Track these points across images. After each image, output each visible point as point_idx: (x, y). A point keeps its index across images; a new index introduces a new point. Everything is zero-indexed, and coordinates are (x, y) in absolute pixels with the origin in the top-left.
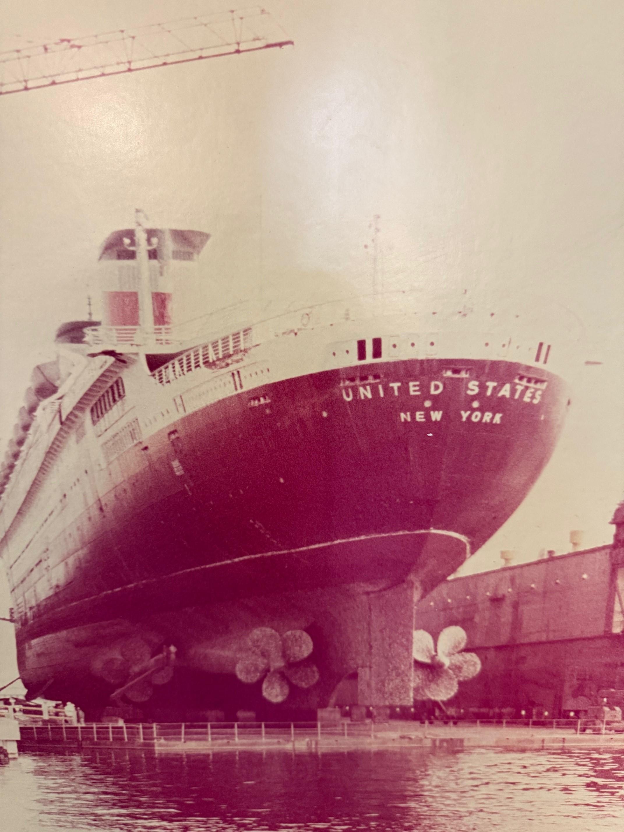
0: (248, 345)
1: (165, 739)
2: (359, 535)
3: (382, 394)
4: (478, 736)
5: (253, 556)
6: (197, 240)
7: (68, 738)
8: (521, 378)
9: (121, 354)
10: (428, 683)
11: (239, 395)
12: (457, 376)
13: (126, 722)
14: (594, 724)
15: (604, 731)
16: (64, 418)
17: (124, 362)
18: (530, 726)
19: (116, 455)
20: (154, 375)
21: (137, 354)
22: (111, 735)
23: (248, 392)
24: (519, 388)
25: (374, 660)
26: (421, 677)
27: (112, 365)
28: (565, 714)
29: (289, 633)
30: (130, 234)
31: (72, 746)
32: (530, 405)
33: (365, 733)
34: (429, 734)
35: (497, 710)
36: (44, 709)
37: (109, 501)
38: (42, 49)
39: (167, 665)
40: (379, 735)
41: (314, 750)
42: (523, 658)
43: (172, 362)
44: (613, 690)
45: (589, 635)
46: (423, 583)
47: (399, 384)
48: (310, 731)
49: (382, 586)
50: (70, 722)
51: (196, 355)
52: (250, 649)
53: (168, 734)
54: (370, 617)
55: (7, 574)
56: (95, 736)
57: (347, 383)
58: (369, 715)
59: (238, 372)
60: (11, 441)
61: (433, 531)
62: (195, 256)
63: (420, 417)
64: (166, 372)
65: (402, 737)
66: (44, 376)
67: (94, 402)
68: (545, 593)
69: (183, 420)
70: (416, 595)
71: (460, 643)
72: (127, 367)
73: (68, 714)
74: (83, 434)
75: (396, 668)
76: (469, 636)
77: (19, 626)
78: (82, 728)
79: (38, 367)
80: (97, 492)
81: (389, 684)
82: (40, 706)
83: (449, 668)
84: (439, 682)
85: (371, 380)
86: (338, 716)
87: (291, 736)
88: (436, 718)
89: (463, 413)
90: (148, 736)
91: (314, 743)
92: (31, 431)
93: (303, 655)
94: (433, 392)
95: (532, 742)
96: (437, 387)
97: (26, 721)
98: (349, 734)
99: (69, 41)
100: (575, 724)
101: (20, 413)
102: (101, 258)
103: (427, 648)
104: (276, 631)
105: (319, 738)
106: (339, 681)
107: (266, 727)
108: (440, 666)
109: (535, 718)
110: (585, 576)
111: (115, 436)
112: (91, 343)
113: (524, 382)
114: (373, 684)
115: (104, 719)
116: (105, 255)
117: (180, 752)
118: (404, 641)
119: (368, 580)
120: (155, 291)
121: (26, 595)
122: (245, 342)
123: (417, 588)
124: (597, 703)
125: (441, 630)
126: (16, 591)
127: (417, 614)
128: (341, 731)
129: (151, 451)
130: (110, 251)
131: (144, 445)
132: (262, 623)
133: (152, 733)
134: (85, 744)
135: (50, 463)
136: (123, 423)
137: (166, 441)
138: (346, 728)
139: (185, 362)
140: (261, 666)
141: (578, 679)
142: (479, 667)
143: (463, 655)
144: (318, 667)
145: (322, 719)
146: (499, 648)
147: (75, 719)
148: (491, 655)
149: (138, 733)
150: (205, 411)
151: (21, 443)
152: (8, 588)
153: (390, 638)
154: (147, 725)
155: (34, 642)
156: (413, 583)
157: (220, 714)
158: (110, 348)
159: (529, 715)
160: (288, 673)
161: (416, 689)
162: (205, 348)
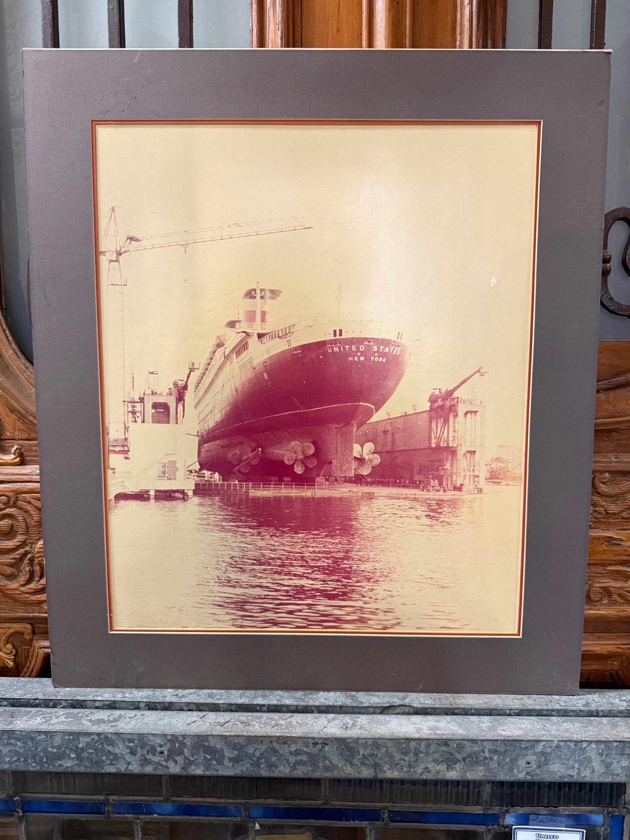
0: (294, 331)
1: (254, 490)
3: (342, 350)
4: (380, 491)
5: (293, 412)
6: (278, 293)
7: (214, 488)
8: (392, 345)
9: (248, 333)
10: (360, 467)
11: (290, 349)
12: (369, 344)
13: (239, 481)
15: (431, 491)
16: (226, 356)
17: (249, 335)
18: (401, 487)
19: (244, 371)
20: (259, 341)
21: (254, 333)
22: (232, 487)
23: (293, 348)
24: (392, 349)
25: (338, 456)
26: (357, 464)
27: (245, 337)
28: (415, 483)
29: (305, 444)
30: (254, 290)
31: (216, 492)
32: (396, 355)
33: (335, 489)
34: (361, 490)
35: (387, 480)
36: (206, 475)
37: (240, 388)
39: (257, 456)
40: (341, 490)
41: (314, 496)
42: (397, 457)
43: (266, 336)
45: (422, 448)
46: (357, 424)
47: (348, 346)
48: (313, 487)
49: (342, 425)
50: (216, 481)
51: (275, 334)
52: (290, 450)
53: (255, 488)
54: (337, 438)
55: (198, 416)
56: (226, 487)
57: (329, 345)
58: (336, 480)
59: (290, 340)
60: (205, 364)
61: (361, 403)
62: (277, 299)
63: (356, 359)
64: (264, 340)
65: (350, 491)
66: (220, 339)
67: (237, 350)
68: (404, 429)
69: (269, 358)
70: (355, 429)
71: (372, 450)
72: (250, 338)
73: (216, 478)
74: (232, 362)
75: (347, 460)
76: (375, 447)
77: (200, 438)
78: (221, 484)
79: (217, 336)
80: (236, 384)
81: (344, 467)
82: (204, 474)
83: (368, 460)
84: (364, 466)
85: (338, 345)
86: (324, 480)
87: (305, 490)
88: (363, 483)
89: (372, 357)
90: (247, 488)
91: (314, 493)
92: (213, 360)
93: (310, 453)
94: (361, 349)
95: (402, 494)
97: (198, 480)
98: (328, 489)
100: (419, 487)
101: (210, 353)
102: (243, 298)
103: (359, 451)
104: (301, 443)
105: (316, 491)
106: (324, 465)
107: (295, 485)
108: (364, 459)
109: (403, 484)
110: (419, 423)
111: (244, 363)
112: (238, 328)
113: (393, 347)
114: (338, 467)
115: (230, 480)
116: (245, 298)
117: (260, 495)
118: (350, 449)
119: (337, 423)
120: (262, 310)
121: (204, 425)
122: (293, 329)
123: (355, 427)
124: (427, 478)
125: (365, 444)
126: (200, 423)
127: (355, 437)
128: (325, 488)
129: (256, 369)
130: (246, 296)
131: (254, 367)
132: (295, 440)
133: (249, 486)
134: (222, 491)
135: (219, 373)
137: (262, 366)
138: (327, 486)
139: (271, 336)
140: (294, 458)
141: (420, 467)
142: (379, 460)
143: (373, 455)
144: (316, 458)
145: (318, 482)
146: (387, 452)
147: (218, 480)
148: (384, 455)
149: (243, 486)
150: (277, 355)
152: (197, 422)
153: (345, 447)
154: (247, 483)
155: (205, 445)
156: (353, 424)
157: (276, 478)
158: (244, 330)
159: (400, 482)
160: (304, 461)
161: (355, 469)
162: (278, 331)
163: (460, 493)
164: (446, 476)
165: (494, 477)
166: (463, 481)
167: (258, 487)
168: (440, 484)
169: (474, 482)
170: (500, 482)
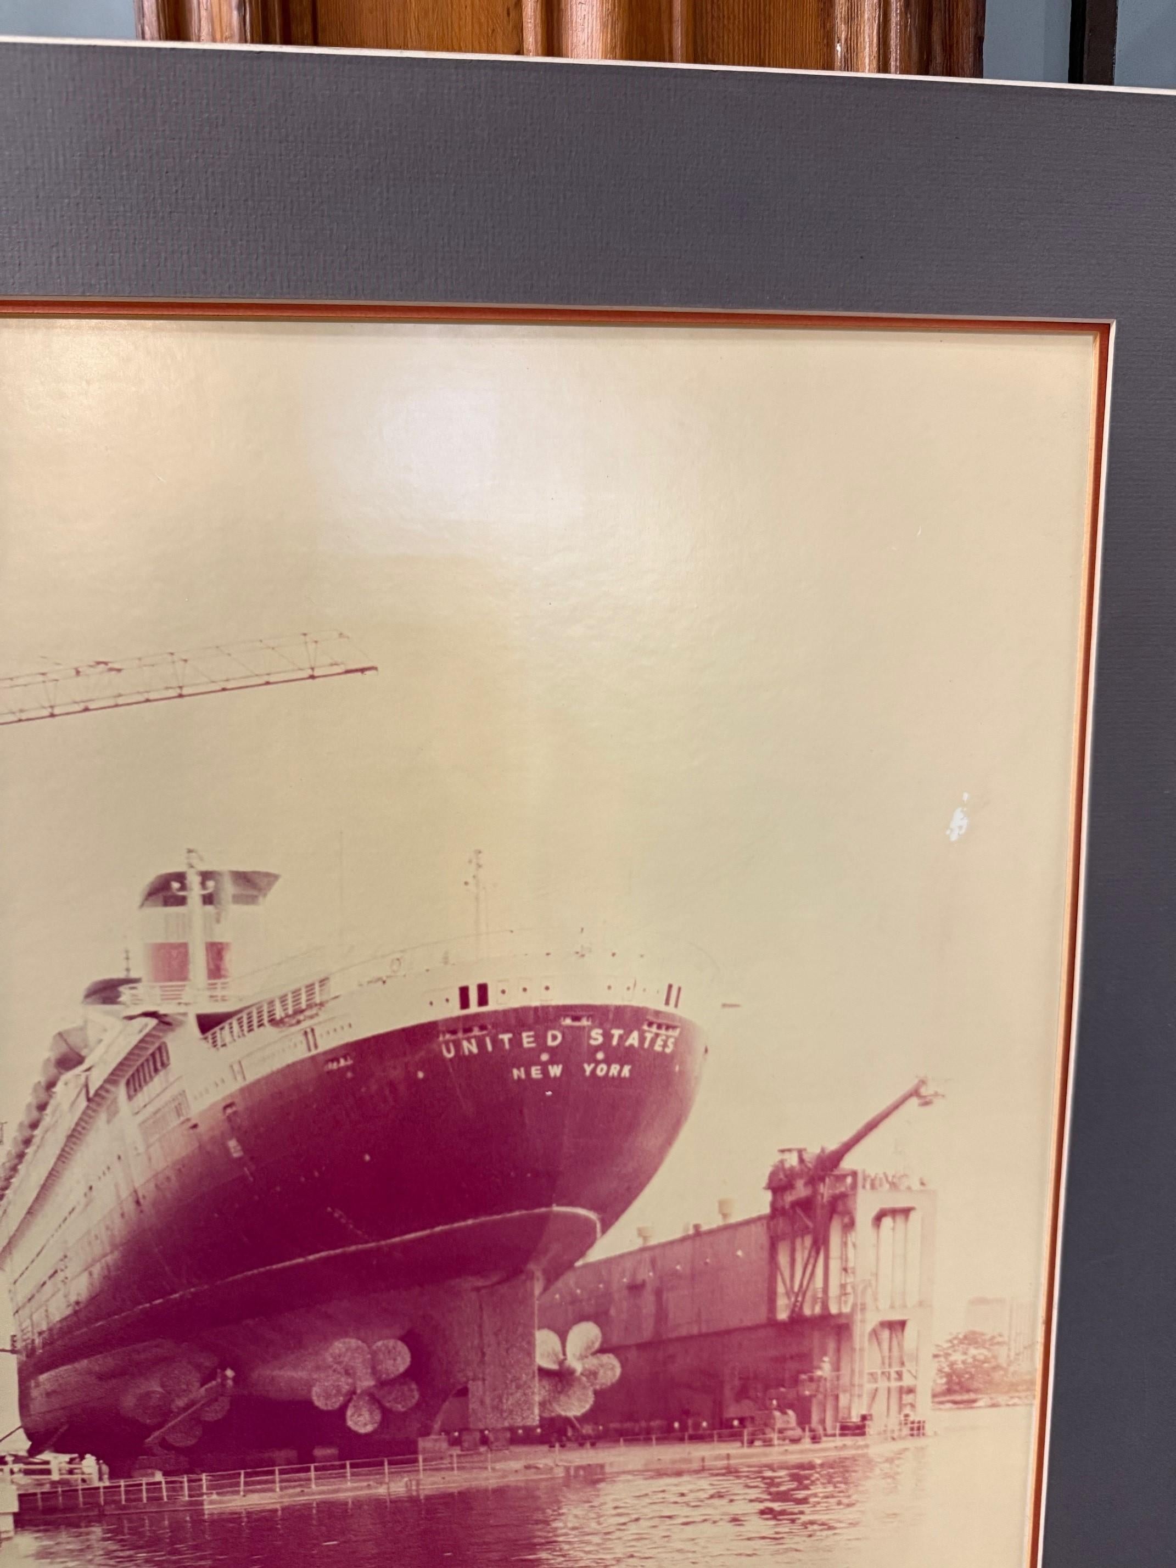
0: (325, 998)
1: (218, 1494)
2: (465, 1219)
3: (490, 1048)
4: (622, 1459)
5: (332, 1252)
6: (263, 882)
7: (85, 1503)
8: (650, 1024)
9: (165, 1015)
10: (557, 1395)
11: (313, 1058)
12: (577, 1024)
13: (165, 1474)
14: (764, 1434)
15: (776, 1442)
16: (92, 1092)
17: (168, 1024)
18: (686, 1441)
19: (157, 1136)
20: (206, 1038)
21: (185, 1014)
22: (144, 1495)
23: (325, 1053)
24: (649, 1036)
25: (487, 1371)
26: (547, 1388)
27: (154, 1028)
28: (727, 1424)
29: (379, 1344)
30: (180, 877)
31: (91, 1514)
32: (662, 1055)
33: (480, 1465)
34: (561, 1460)
35: (643, 1424)
36: (54, 1466)
37: (148, 1193)
38: (73, 672)
39: (222, 1395)
40: (499, 1466)
41: (414, 1493)
42: (672, 1357)
43: (229, 1021)
44: (783, 1389)
45: (750, 1324)
46: (545, 1272)
47: (510, 1035)
48: (408, 1467)
49: (495, 1279)
50: (88, 1482)
51: (260, 1013)
52: (330, 1367)
53: (222, 1486)
54: (481, 1318)
55: (10, 1291)
56: (123, 1497)
57: (448, 1036)
58: (485, 1441)
59: (313, 1030)
60: (21, 1125)
61: (556, 1209)
62: (261, 899)
63: (535, 1072)
64: (221, 1034)
65: (527, 1467)
66: (67, 1044)
67: (130, 1073)
68: (693, 1275)
69: (242, 1090)
70: (538, 1288)
71: (593, 1343)
72: (173, 1030)
73: (86, 1470)
74: (116, 1112)
75: (516, 1379)
76: (604, 1334)
77: (24, 1358)
78: (105, 1488)
79: (60, 1034)
80: (133, 1181)
81: (507, 1400)
82: (47, 1463)
83: (582, 1374)
84: (570, 1392)
85: (476, 1032)
86: (445, 1445)
87: (384, 1477)
88: (569, 1439)
89: (586, 1066)
90: (195, 1491)
91: (414, 1483)
92: (49, 1110)
93: (398, 1370)
94: (550, 1043)
95: (688, 1461)
96: (554, 1038)
97: (28, 1485)
98: (459, 1468)
99: (106, 663)
100: (740, 1435)
101: (35, 1090)
102: (142, 905)
103: (554, 1350)
104: (363, 1341)
105: (421, 1476)
106: (444, 1401)
107: (352, 1466)
108: (571, 1372)
109: (691, 1431)
110: (740, 1253)
111: (155, 1113)
112: (128, 1003)
113: (655, 1029)
114: (488, 1401)
115: (136, 1473)
116: (148, 903)
117: (238, 1510)
118: (525, 1345)
119: (479, 1273)
120: (210, 940)
121: (35, 1317)
122: (321, 994)
123: (538, 1280)
124: (766, 1408)
125: (570, 1328)
126: (20, 1312)
127: (539, 1310)
128: (449, 1465)
129: (201, 1129)
130: (154, 897)
131: (193, 1122)
132: (346, 1334)
133: (201, 1486)
134: (110, 1510)
135: (72, 1149)
136: (167, 1096)
137: (221, 1116)
138: (455, 1460)
139: (245, 1020)
140: (346, 1388)
141: (740, 1378)
142: (618, 1371)
143: (598, 1358)
144: (417, 1383)
145: (425, 1451)
146: (641, 1347)
147: (95, 1476)
148: (633, 1355)
149: (182, 1488)
150: (269, 1079)
151: (34, 1125)
152: (11, 1308)
153: (507, 1341)
154: (193, 1476)
155: (43, 1377)
156: (533, 1273)
157: (288, 1453)
158: (151, 1008)
159: (684, 1428)
160: (378, 1394)
161: (542, 1405)
162: (271, 1003)
163: (860, 1441)
164: (820, 1397)
165: (957, 1388)
166: (870, 1406)
167: (231, 1485)
168: (804, 1420)
169: (901, 1406)
170: (974, 1401)
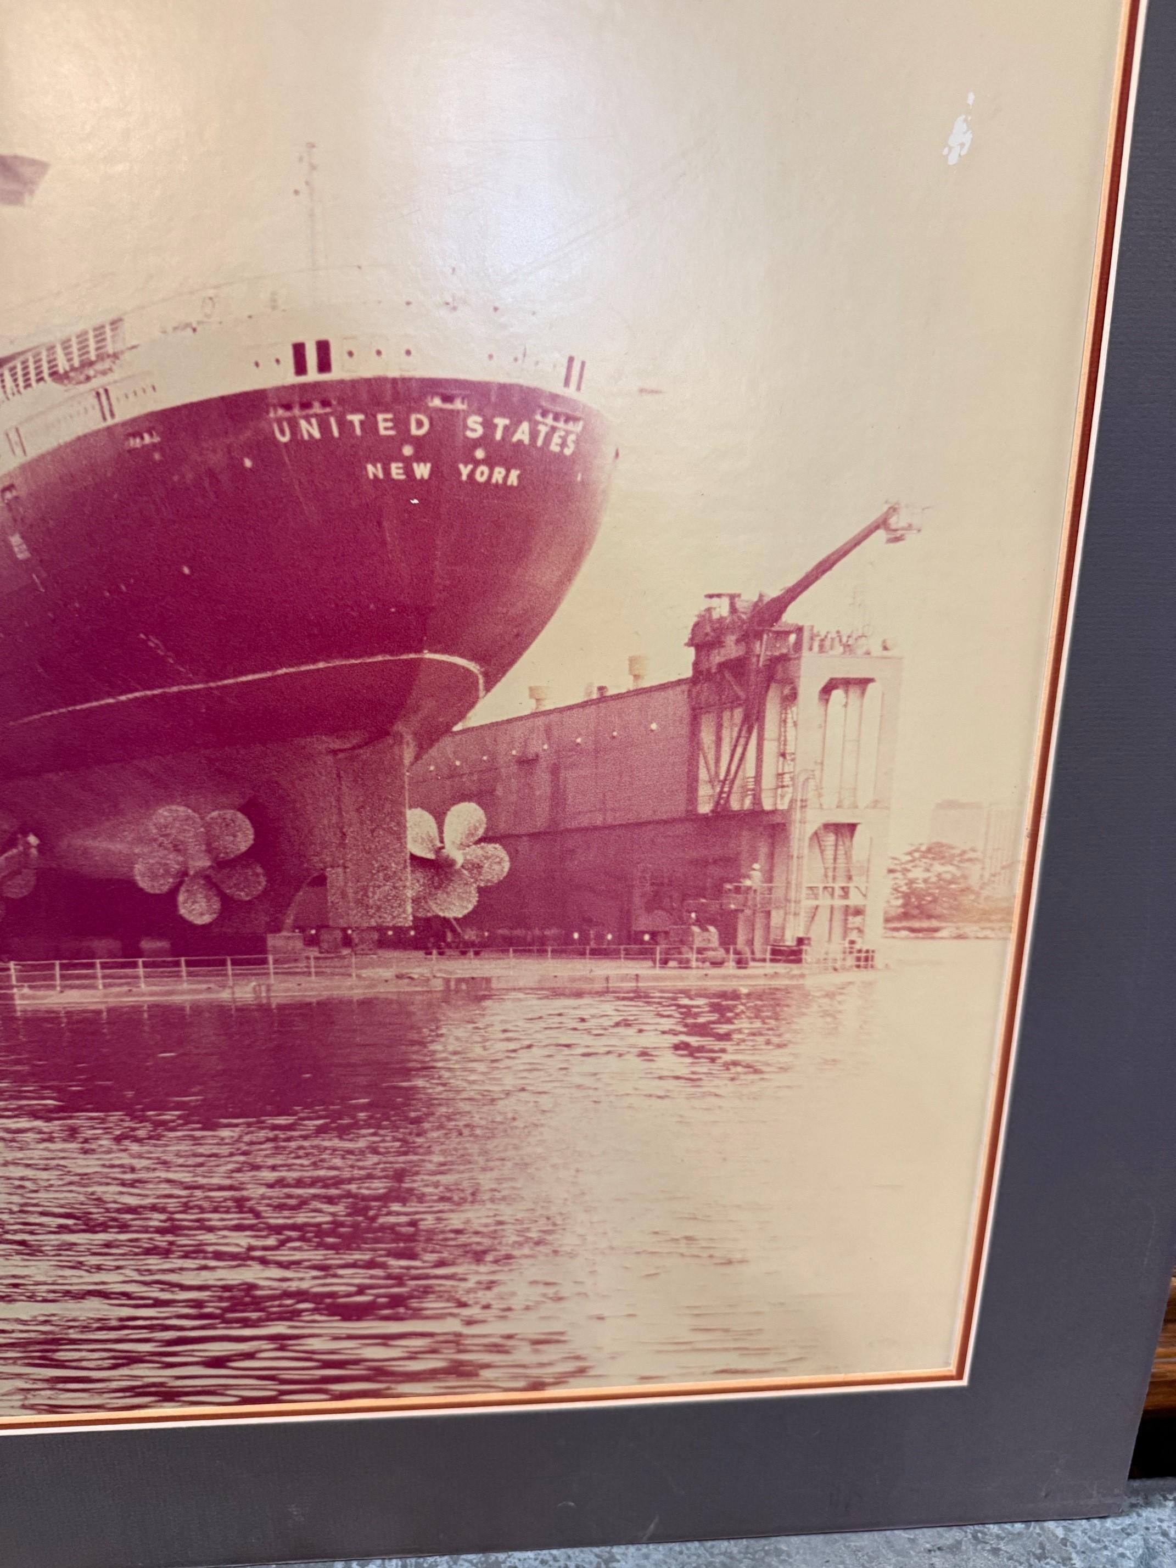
0: (119, 346)
1: (32, 987)
3: (336, 432)
4: (511, 972)
5: (149, 693)
6: (27, 172)
8: (545, 411)
10: (433, 890)
11: (110, 430)
12: (448, 404)
14: (680, 953)
15: (694, 964)
18: (588, 956)
23: (125, 424)
24: (543, 430)
25: (349, 856)
26: (422, 881)
28: (635, 938)
29: (215, 814)
32: (560, 456)
33: (342, 970)
34: (440, 970)
35: (537, 932)
40: (365, 973)
41: (264, 1001)
42: (571, 852)
44: (703, 901)
45: (665, 817)
46: (416, 736)
47: (362, 417)
48: (257, 969)
49: (355, 740)
51: (37, 362)
52: (155, 840)
53: (33, 979)
54: (339, 789)
57: (281, 412)
58: (347, 942)
59: (106, 391)
61: (428, 655)
62: (26, 199)
63: (396, 471)
65: (399, 977)
68: (596, 751)
70: (408, 755)
71: (476, 829)
75: (384, 868)
76: (489, 819)
81: (374, 893)
83: (463, 866)
84: (450, 888)
85: (317, 406)
86: (299, 944)
87: (227, 980)
88: (449, 946)
89: (461, 466)
90: (3, 982)
91: (263, 988)
93: (241, 849)
94: (414, 431)
95: (591, 980)
96: (420, 424)
98: (317, 974)
100: (652, 952)
103: (429, 835)
104: (194, 810)
105: (272, 980)
106: (297, 889)
107: (189, 964)
108: (450, 863)
109: (593, 944)
110: (654, 726)
113: (551, 420)
114: (350, 893)
117: (55, 1008)
118: (394, 826)
119: (335, 732)
122: (115, 341)
123: (408, 745)
124: (681, 921)
125: (448, 808)
127: (410, 783)
128: (306, 970)
132: (172, 800)
133: (9, 977)
138: (312, 963)
139: (18, 371)
140: (175, 868)
141: (652, 884)
142: (507, 866)
143: (482, 848)
144: (263, 866)
145: (276, 950)
146: (534, 837)
148: (524, 846)
150: (56, 455)
153: (372, 821)
154: (1, 964)
156: (402, 736)
157: (115, 943)
159: (584, 940)
160: (216, 878)
161: (416, 900)
163: (796, 969)
164: (747, 912)
165: (916, 911)
166: (807, 928)
167: (45, 978)
168: (728, 939)
169: (846, 930)
170: (936, 930)
